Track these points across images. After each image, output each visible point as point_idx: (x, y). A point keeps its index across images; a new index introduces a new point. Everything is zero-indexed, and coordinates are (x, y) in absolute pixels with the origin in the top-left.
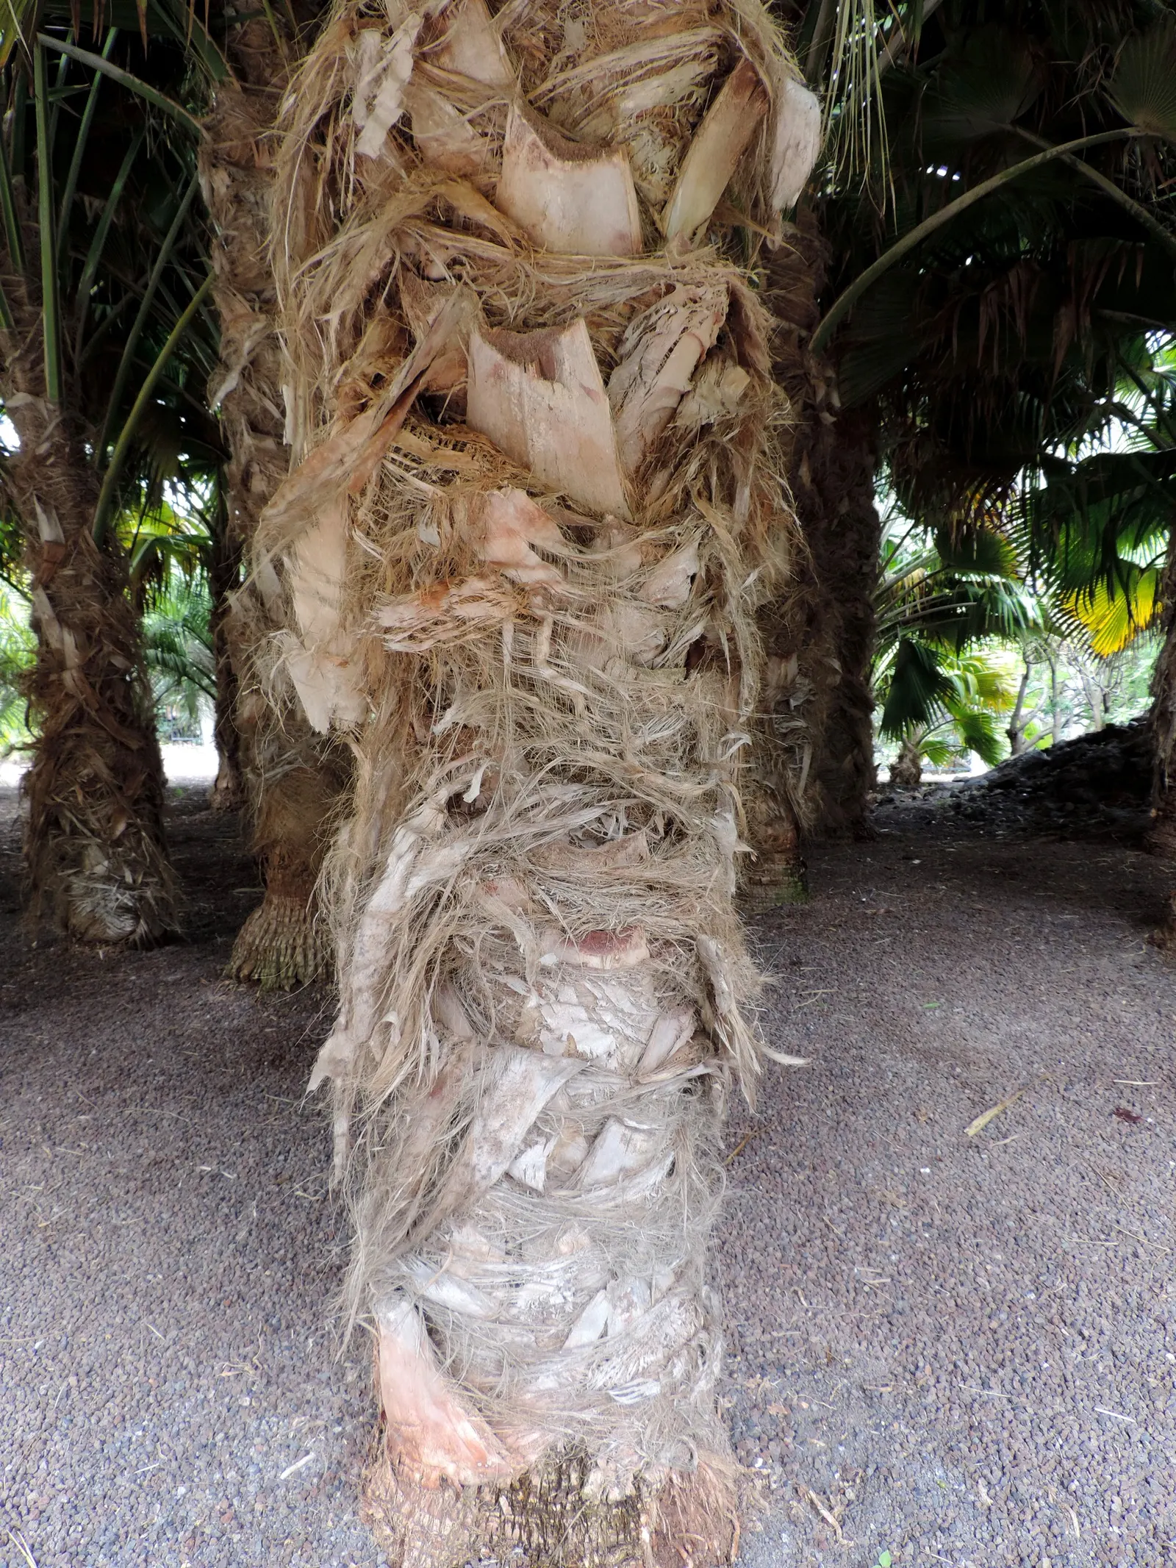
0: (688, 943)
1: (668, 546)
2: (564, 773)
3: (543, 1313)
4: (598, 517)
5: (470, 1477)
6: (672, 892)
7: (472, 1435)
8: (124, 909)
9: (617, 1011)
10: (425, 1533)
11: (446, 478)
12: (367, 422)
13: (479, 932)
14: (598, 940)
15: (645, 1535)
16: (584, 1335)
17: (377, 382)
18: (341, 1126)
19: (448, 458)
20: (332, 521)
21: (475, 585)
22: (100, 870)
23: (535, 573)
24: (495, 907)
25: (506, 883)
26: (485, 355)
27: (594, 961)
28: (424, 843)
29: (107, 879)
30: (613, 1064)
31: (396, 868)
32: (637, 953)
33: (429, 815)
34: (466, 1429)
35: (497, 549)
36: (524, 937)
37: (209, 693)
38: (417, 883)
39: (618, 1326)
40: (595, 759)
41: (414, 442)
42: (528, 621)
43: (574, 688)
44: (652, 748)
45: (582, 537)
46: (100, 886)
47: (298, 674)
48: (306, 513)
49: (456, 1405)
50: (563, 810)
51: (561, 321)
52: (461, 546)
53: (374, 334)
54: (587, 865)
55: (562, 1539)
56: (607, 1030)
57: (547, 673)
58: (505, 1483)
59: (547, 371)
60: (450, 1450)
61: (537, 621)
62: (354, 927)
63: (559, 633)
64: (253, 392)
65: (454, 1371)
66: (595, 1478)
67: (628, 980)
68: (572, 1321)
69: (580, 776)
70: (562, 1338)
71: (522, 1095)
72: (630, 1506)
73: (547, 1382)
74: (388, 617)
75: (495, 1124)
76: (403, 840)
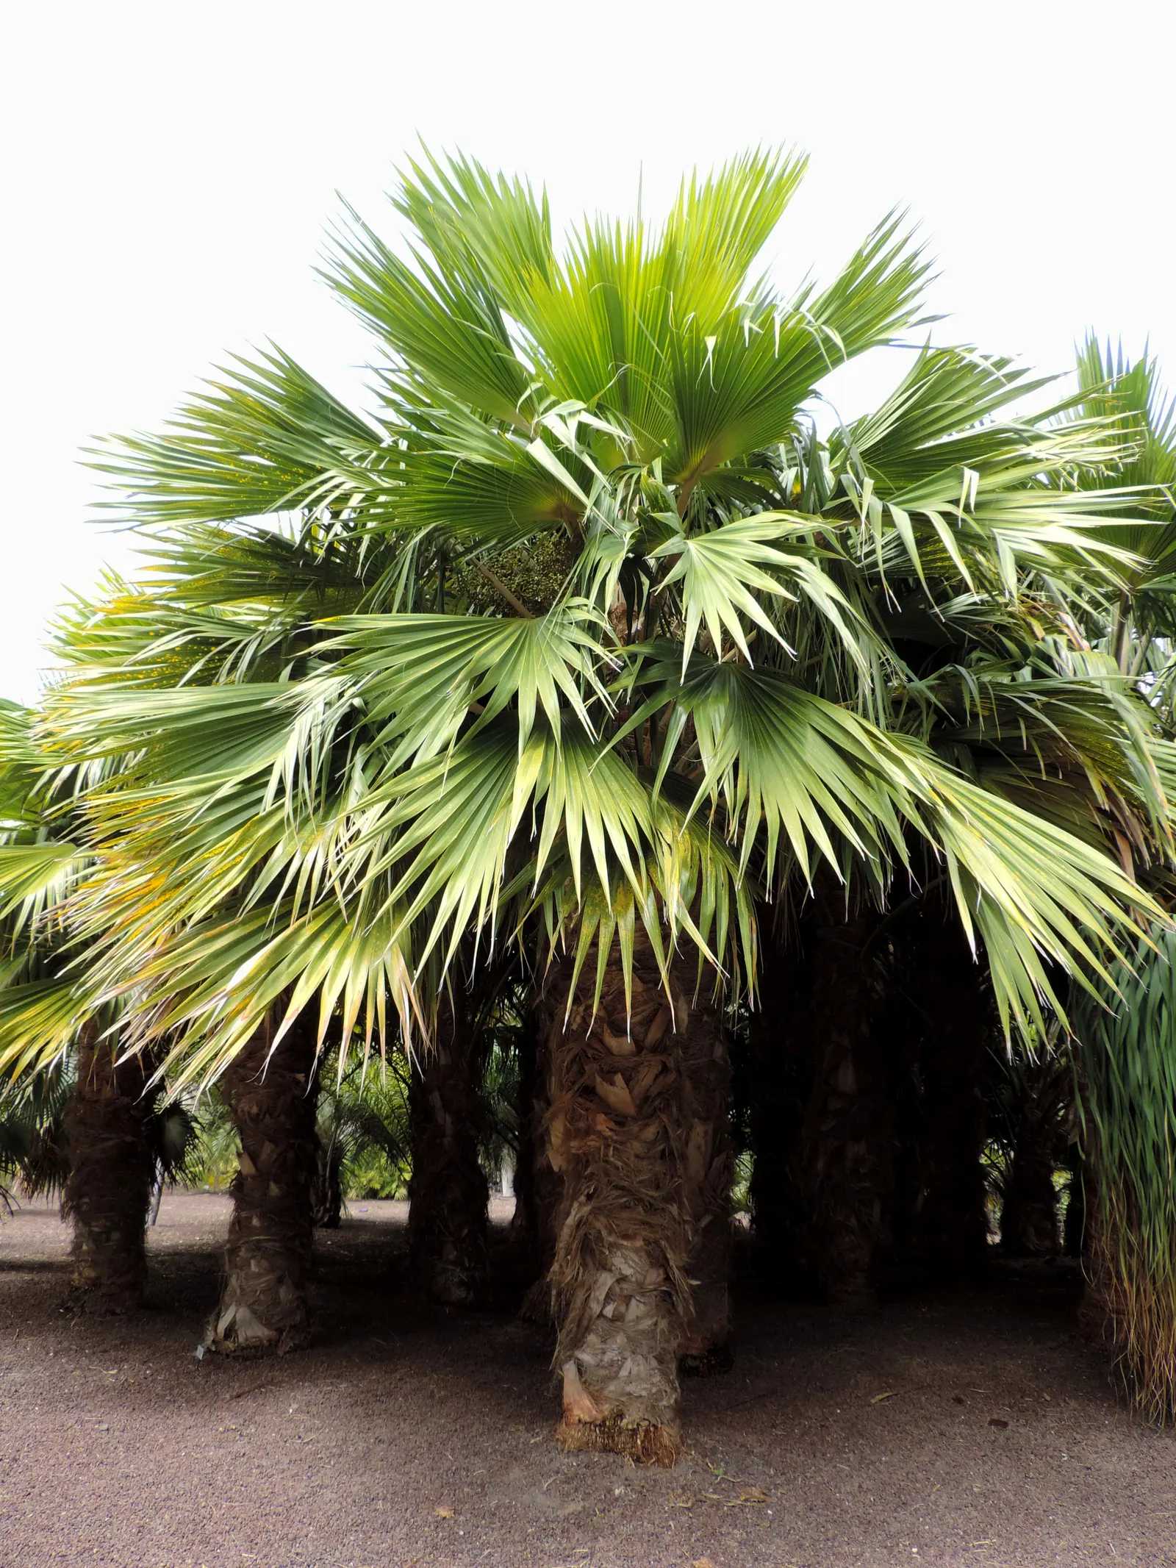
0: (657, 1242)
1: (647, 1125)
2: (617, 1187)
3: (611, 1364)
4: (626, 1118)
5: (587, 1419)
6: (650, 1225)
7: (589, 1404)
8: (462, 1283)
9: (634, 1261)
10: (572, 1436)
11: (587, 1110)
12: (570, 1094)
13: (593, 1232)
14: (626, 1237)
15: (639, 1442)
16: (624, 1373)
17: (574, 1083)
18: (554, 1292)
19: (589, 1105)
20: (561, 1118)
21: (593, 1137)
22: (452, 1257)
23: (608, 1133)
24: (598, 1225)
25: (602, 1218)
26: (598, 1079)
27: (625, 1243)
28: (581, 1205)
29: (454, 1263)
30: (633, 1279)
31: (573, 1212)
32: (639, 1243)
33: (583, 1198)
34: (587, 1402)
35: (599, 1128)
36: (604, 1233)
37: (511, 1145)
38: (578, 1216)
39: (634, 1372)
40: (626, 1184)
41: (580, 1100)
42: (607, 1146)
43: (619, 1164)
44: (640, 1182)
45: (621, 1124)
46: (450, 1267)
47: (550, 1157)
48: (554, 1116)
49: (585, 1396)
50: (617, 1197)
51: (615, 1073)
52: (589, 1127)
53: (575, 1067)
54: (625, 1215)
55: (613, 1440)
56: (631, 1267)
57: (612, 1159)
58: (598, 1422)
59: (613, 1084)
60: (582, 1409)
61: (609, 1146)
62: (562, 1229)
63: (615, 1149)
64: (552, 1000)
65: (585, 1383)
66: (625, 1421)
67: (636, 1251)
68: (620, 1367)
69: (623, 1188)
70: (617, 1372)
71: (604, 1284)
72: (634, 1432)
73: (612, 1388)
74: (572, 1144)
75: (597, 1293)
76: (576, 1205)
